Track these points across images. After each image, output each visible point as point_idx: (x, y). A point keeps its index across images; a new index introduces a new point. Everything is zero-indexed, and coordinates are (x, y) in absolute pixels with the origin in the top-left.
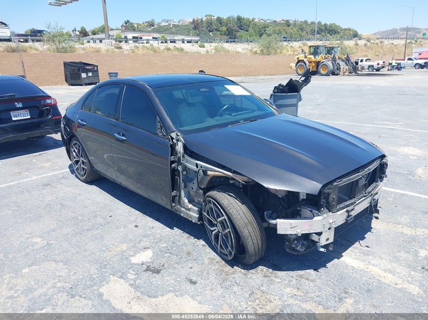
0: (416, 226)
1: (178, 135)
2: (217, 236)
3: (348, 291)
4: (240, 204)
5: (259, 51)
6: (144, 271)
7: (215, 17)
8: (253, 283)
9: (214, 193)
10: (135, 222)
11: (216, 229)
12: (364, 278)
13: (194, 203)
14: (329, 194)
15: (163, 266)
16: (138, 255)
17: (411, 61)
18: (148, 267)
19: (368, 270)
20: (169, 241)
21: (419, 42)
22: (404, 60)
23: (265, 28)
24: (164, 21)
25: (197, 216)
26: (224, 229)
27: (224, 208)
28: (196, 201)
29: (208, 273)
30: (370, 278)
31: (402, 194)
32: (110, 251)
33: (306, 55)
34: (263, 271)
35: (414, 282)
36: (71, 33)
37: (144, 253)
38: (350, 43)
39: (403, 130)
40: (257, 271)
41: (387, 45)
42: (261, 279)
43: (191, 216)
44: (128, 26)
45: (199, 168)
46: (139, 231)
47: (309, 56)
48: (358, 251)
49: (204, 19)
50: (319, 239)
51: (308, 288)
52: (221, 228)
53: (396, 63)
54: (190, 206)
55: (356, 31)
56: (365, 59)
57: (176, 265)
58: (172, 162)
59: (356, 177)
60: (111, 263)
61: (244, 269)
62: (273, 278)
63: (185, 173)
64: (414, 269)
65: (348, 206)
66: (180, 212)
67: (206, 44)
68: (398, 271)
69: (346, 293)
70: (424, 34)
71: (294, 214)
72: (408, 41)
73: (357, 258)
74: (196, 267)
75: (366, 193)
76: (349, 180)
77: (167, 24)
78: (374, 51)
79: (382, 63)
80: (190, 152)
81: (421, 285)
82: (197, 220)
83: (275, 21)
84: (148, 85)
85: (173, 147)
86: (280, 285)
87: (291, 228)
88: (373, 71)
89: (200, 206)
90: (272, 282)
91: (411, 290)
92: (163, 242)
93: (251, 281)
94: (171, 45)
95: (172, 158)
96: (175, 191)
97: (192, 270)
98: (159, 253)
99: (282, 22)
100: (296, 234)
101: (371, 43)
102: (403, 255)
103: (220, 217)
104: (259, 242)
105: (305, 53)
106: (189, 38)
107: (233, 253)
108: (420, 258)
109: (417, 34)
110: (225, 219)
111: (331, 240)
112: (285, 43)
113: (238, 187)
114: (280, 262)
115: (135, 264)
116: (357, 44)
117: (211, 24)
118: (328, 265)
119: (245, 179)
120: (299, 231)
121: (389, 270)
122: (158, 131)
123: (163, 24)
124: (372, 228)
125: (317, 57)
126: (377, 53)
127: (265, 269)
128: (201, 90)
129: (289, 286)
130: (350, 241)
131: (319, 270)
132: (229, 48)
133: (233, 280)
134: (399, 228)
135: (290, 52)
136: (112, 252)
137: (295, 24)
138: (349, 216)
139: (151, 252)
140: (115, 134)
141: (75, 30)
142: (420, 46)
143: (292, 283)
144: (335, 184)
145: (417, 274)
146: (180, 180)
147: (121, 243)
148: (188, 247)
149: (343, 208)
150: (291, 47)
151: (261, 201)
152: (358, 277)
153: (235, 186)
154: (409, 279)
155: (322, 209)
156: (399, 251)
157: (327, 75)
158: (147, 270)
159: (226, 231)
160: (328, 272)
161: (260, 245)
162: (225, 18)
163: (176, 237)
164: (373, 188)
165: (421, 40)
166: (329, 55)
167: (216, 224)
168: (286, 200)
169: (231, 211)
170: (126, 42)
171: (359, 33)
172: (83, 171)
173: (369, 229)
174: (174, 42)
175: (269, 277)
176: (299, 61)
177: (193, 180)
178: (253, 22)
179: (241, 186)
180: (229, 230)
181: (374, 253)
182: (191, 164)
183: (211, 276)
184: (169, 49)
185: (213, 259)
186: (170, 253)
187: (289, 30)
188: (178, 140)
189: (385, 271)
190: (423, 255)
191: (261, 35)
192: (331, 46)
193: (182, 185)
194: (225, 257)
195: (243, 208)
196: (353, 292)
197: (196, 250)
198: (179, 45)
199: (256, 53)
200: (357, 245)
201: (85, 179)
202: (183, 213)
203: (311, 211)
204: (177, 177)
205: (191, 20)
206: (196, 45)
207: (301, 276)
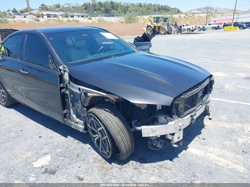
0: (232, 122)
1: (64, 67)
2: (98, 141)
3: (196, 175)
4: (113, 117)
5: (124, 21)
6: (43, 173)
7: (98, 2)
8: (127, 175)
9: (94, 110)
10: (39, 134)
11: (97, 136)
12: (206, 163)
13: (81, 118)
14: (178, 105)
15: (58, 167)
16: (39, 160)
17: (210, 26)
18: (46, 169)
19: (206, 157)
20: (64, 147)
21: (213, 15)
22: (206, 25)
23: (127, 8)
24: (66, 4)
25: (83, 127)
26: (103, 136)
27: (102, 120)
28: (82, 116)
29: (92, 171)
30: (209, 163)
31: (219, 101)
32: (18, 159)
33: (152, 22)
34: (133, 164)
35: (239, 163)
36: (7, 12)
37: (44, 158)
38: (176, 16)
39: (213, 62)
40: (129, 165)
41: (196, 17)
42: (132, 171)
43: (79, 128)
44: (44, 8)
45: (81, 91)
46: (42, 140)
47: (154, 23)
48: (198, 143)
49: (91, 3)
50: (173, 138)
51: (167, 175)
52: (101, 136)
53: (202, 27)
54: (78, 120)
55: (179, 9)
56: (185, 25)
57: (68, 166)
58: (61, 88)
59: (196, 91)
60: (17, 169)
61: (119, 164)
62: (141, 170)
63: (72, 96)
64: (237, 153)
65: (191, 112)
66: (71, 125)
67: (92, 18)
68: (227, 155)
69: (195, 176)
70: (216, 11)
71: (153, 122)
72: (208, 14)
73: (198, 148)
74: (83, 166)
75: (202, 102)
76: (191, 93)
77: (68, 6)
78: (189, 20)
79: (195, 27)
80: (73, 79)
81: (245, 165)
82: (84, 131)
83: (133, 4)
84: (42, 33)
85: (61, 77)
86: (146, 174)
87: (152, 132)
88: (190, 31)
89: (85, 120)
90: (140, 173)
91: (238, 169)
92: (59, 148)
93: (125, 173)
94: (71, 19)
95: (62, 85)
96: (65, 110)
97: (80, 169)
98: (56, 157)
99: (137, 4)
100: (155, 136)
101: (188, 16)
102: (228, 143)
103: (99, 128)
104: (129, 144)
105: (151, 22)
106: (82, 14)
107: (110, 154)
108: (240, 144)
109: (212, 11)
110: (102, 129)
111: (181, 138)
112: (140, 17)
113: (112, 104)
114: (145, 156)
115: (36, 168)
116: (180, 17)
117: (95, 6)
118: (179, 155)
119: (116, 97)
120: (158, 134)
121: (221, 155)
122: (50, 66)
123: (66, 6)
124: (205, 125)
125: (158, 23)
126: (191, 22)
127: (134, 163)
128: (83, 35)
129: (153, 175)
130: (192, 136)
131: (173, 160)
132: (106, 20)
133: (111, 174)
134: (222, 124)
135: (143, 22)
136: (19, 159)
137: (145, 6)
138: (192, 120)
139: (50, 157)
140: (21, 70)
141: (9, 11)
142: (214, 17)
143: (155, 172)
144: (182, 97)
145: (239, 156)
146: (69, 101)
147: (27, 151)
148: (78, 151)
149: (188, 114)
150: (143, 19)
151: (129, 113)
152: (201, 163)
153: (110, 103)
154: (236, 161)
155: (174, 116)
156: (225, 141)
157: (165, 34)
158: (45, 172)
159: (105, 138)
160: (180, 161)
161: (130, 146)
162: (103, 2)
163: (69, 143)
164: (206, 98)
165: (215, 14)
166: (165, 23)
167: (97, 133)
168: (147, 111)
169: (107, 123)
170: (43, 17)
171: (181, 11)
172: (4, 98)
173: (203, 126)
174: (72, 16)
175: (138, 169)
176: (148, 26)
177: (78, 100)
178: (120, 5)
179: (114, 103)
180: (106, 137)
181: (209, 143)
182: (75, 88)
183: (94, 172)
184: (69, 21)
185: (96, 159)
186: (64, 156)
187: (141, 9)
188: (65, 71)
189: (218, 156)
190: (241, 142)
191: (125, 13)
192: (166, 17)
193: (71, 105)
194: (105, 156)
195: (116, 119)
196: (199, 175)
197: (84, 152)
198: (76, 18)
199: (123, 22)
200: (196, 138)
201: (5, 104)
202: (73, 125)
203: (165, 118)
204: (66, 99)
205: (83, 4)
206: (87, 19)
207: (161, 166)
